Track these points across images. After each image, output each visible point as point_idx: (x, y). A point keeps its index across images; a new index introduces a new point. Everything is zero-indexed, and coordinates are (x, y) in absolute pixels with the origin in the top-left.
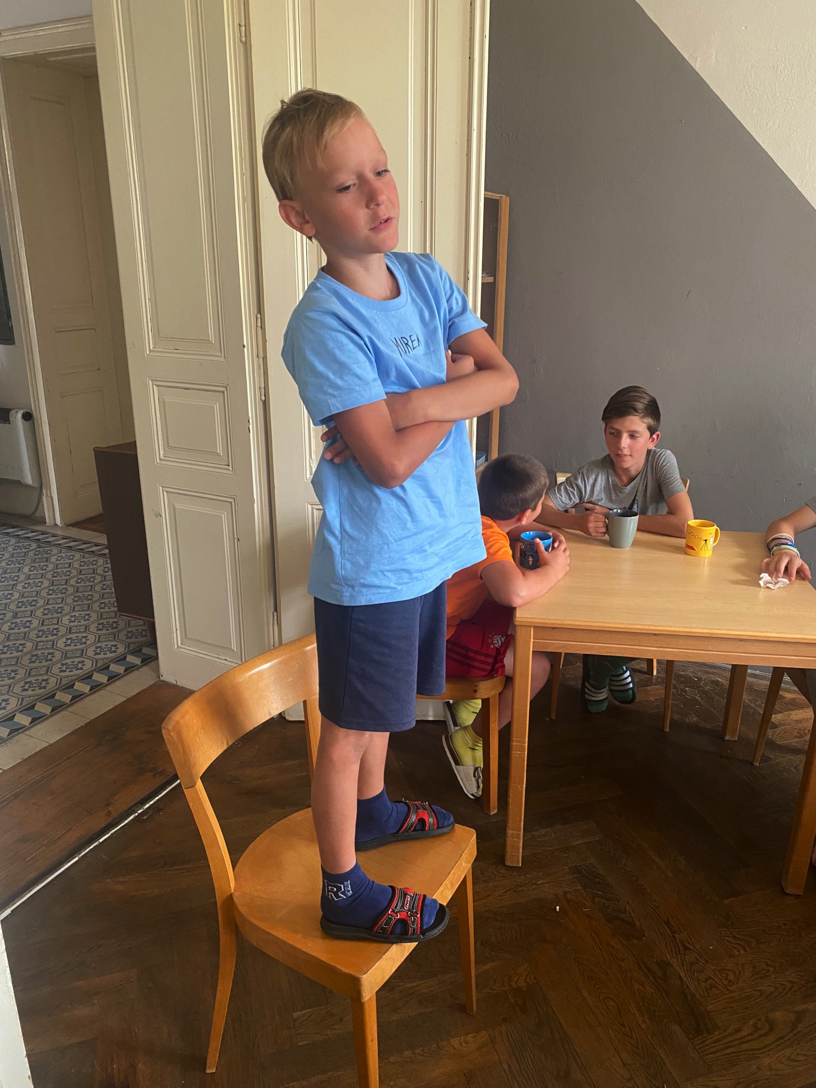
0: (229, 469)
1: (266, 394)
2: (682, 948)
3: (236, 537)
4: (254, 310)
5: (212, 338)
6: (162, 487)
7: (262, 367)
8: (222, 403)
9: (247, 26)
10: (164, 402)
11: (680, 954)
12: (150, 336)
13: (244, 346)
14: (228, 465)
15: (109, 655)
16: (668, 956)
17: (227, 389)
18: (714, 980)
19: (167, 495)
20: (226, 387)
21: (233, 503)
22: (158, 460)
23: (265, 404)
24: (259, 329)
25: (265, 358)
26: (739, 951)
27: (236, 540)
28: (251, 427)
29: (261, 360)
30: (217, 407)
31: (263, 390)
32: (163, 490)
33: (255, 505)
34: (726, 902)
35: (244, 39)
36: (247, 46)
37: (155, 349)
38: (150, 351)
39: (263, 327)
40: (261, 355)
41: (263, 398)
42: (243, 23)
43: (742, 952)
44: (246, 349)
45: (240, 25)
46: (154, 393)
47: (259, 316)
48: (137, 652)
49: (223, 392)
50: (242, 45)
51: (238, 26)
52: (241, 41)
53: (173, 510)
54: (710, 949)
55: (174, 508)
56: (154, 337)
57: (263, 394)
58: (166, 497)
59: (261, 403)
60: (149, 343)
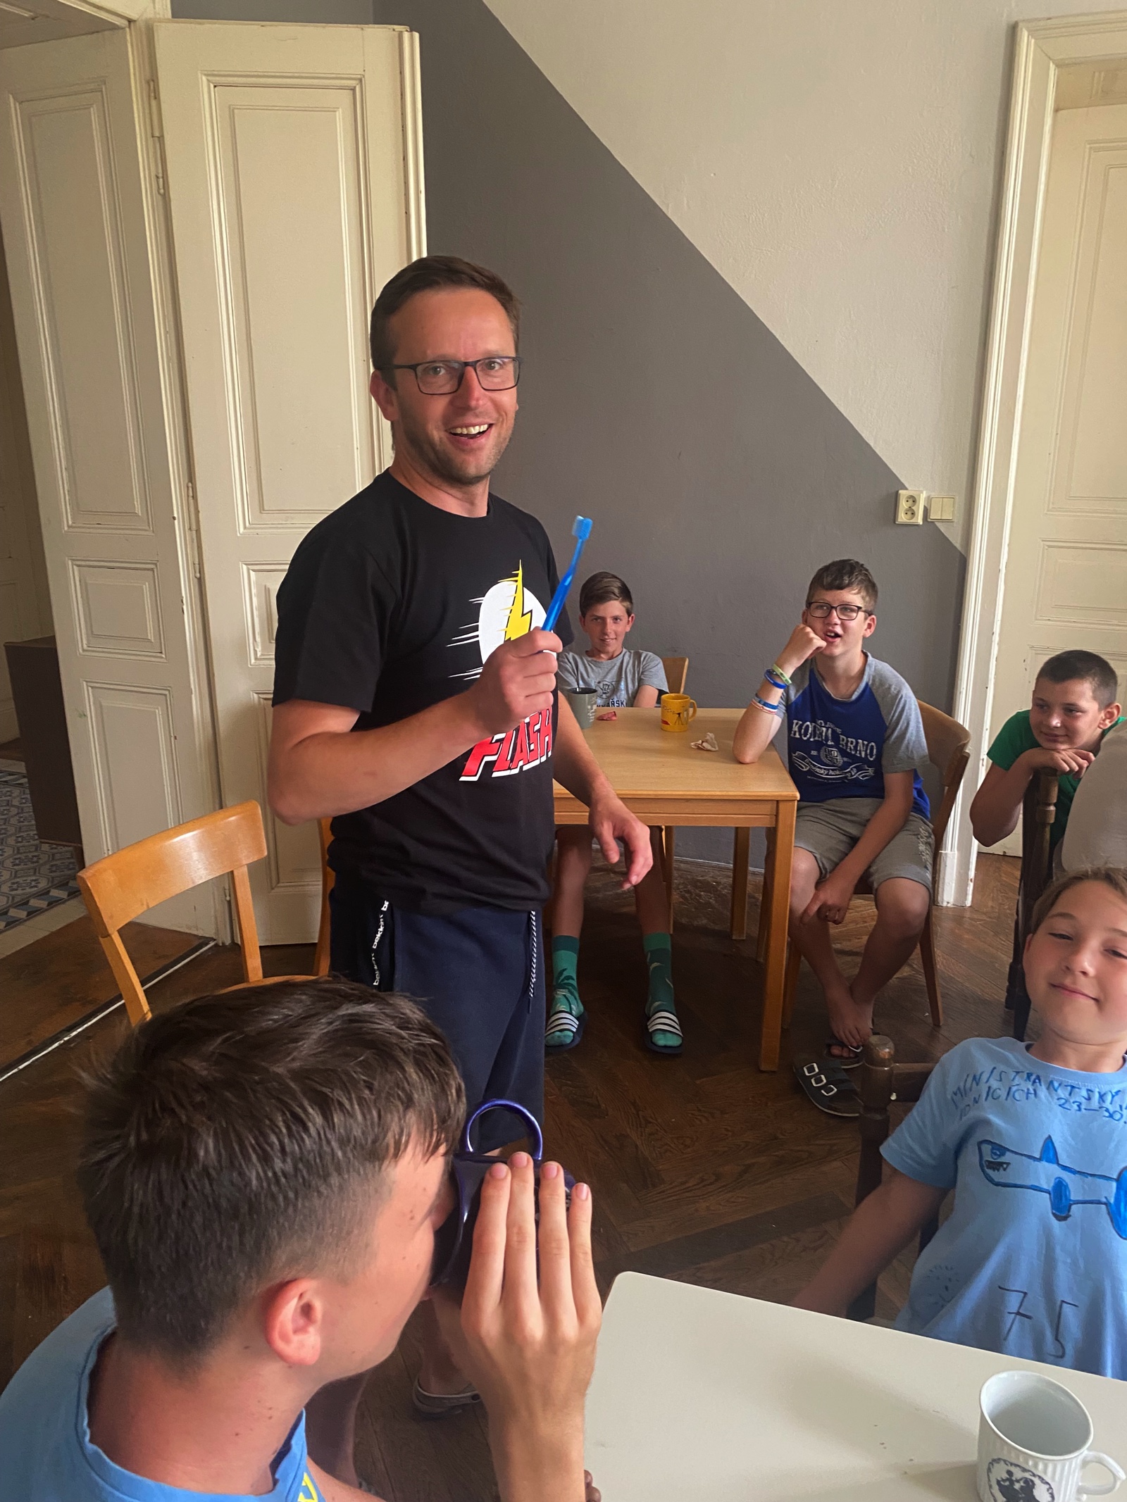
0: (162, 658)
1: (201, 570)
2: (643, 1122)
3: (172, 735)
4: (185, 479)
5: (138, 510)
6: (87, 682)
7: (195, 541)
8: (152, 582)
9: (165, 178)
10: (86, 584)
11: (641, 1127)
12: (69, 510)
13: (174, 518)
14: (161, 653)
15: (28, 890)
16: (628, 1130)
17: (156, 566)
18: (670, 1146)
19: (92, 692)
20: (156, 564)
21: (168, 695)
22: (81, 650)
23: (201, 582)
24: (191, 498)
25: (198, 531)
26: (701, 1121)
27: (173, 739)
28: (185, 607)
29: (194, 532)
30: (146, 587)
31: (197, 566)
32: (87, 686)
33: (193, 696)
34: (698, 1082)
35: (162, 191)
36: (165, 198)
37: (74, 525)
38: (69, 527)
39: (195, 497)
40: (194, 527)
41: (198, 575)
42: (160, 175)
43: (704, 1121)
44: (176, 522)
45: (157, 177)
46: (74, 573)
47: (190, 485)
48: (63, 885)
49: (152, 570)
50: (160, 197)
51: (155, 177)
52: (159, 193)
53: (100, 707)
54: (672, 1122)
55: (101, 706)
56: (72, 509)
57: (198, 571)
58: (91, 694)
59: (196, 580)
60: (67, 518)
